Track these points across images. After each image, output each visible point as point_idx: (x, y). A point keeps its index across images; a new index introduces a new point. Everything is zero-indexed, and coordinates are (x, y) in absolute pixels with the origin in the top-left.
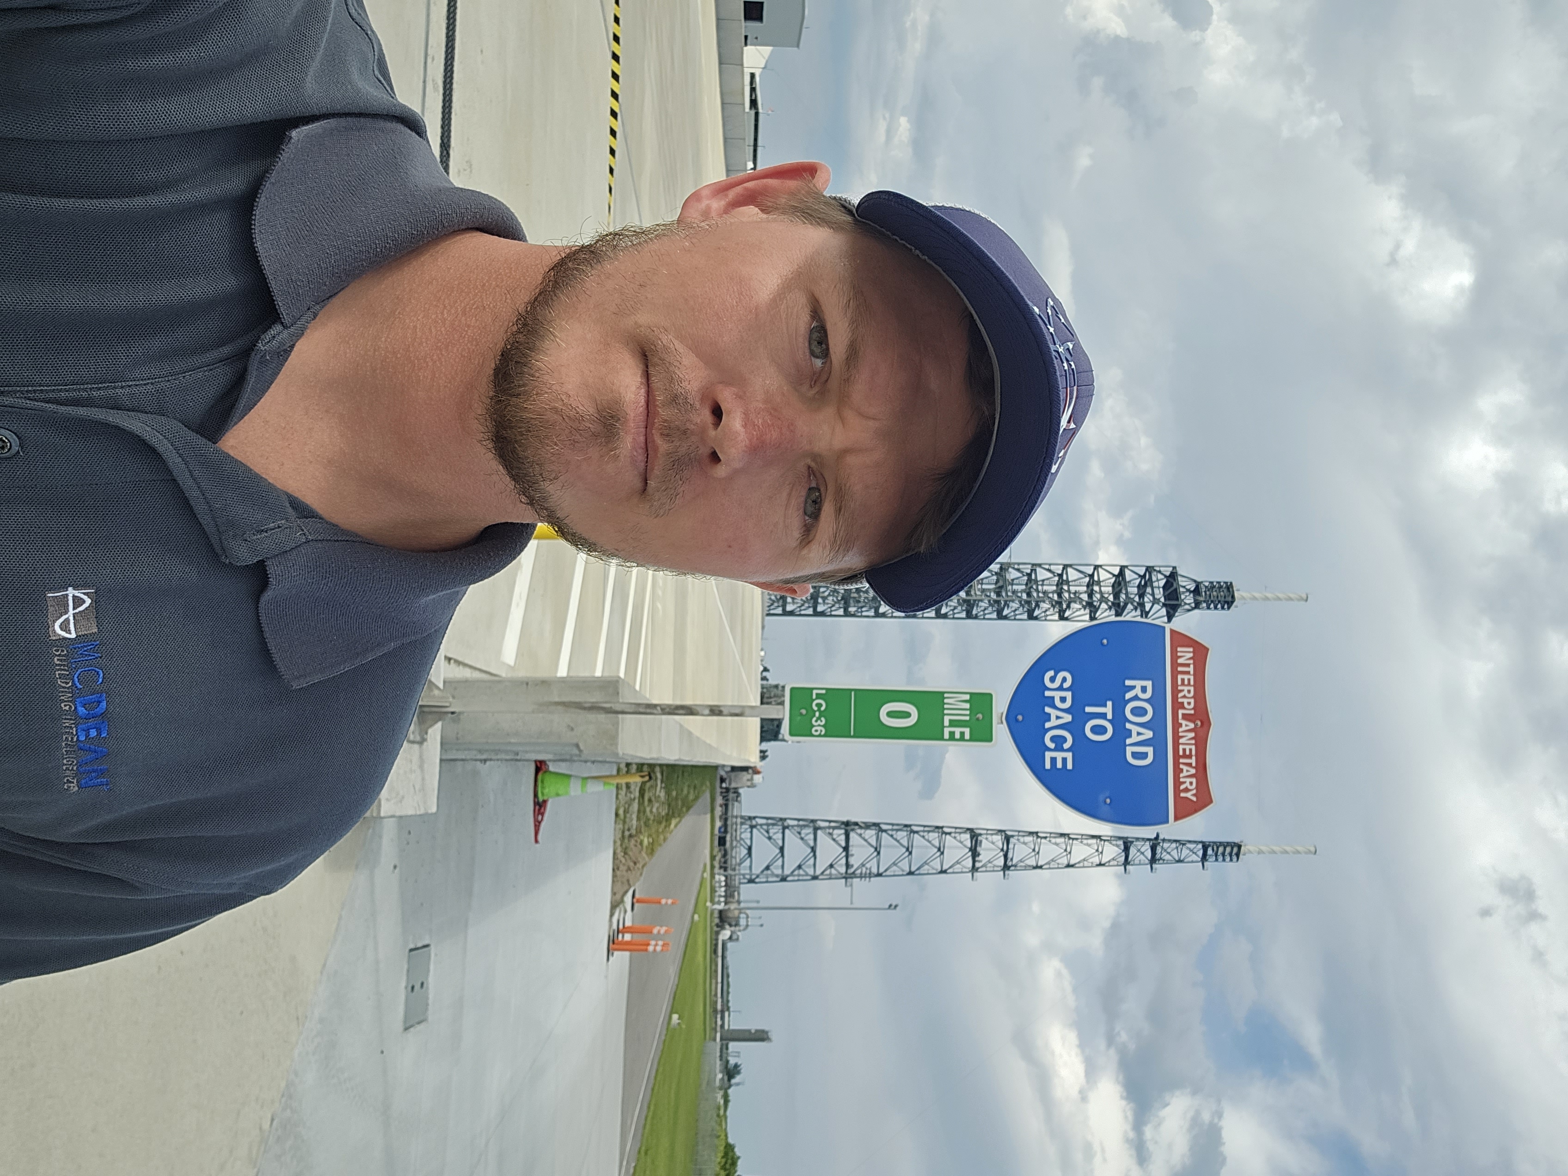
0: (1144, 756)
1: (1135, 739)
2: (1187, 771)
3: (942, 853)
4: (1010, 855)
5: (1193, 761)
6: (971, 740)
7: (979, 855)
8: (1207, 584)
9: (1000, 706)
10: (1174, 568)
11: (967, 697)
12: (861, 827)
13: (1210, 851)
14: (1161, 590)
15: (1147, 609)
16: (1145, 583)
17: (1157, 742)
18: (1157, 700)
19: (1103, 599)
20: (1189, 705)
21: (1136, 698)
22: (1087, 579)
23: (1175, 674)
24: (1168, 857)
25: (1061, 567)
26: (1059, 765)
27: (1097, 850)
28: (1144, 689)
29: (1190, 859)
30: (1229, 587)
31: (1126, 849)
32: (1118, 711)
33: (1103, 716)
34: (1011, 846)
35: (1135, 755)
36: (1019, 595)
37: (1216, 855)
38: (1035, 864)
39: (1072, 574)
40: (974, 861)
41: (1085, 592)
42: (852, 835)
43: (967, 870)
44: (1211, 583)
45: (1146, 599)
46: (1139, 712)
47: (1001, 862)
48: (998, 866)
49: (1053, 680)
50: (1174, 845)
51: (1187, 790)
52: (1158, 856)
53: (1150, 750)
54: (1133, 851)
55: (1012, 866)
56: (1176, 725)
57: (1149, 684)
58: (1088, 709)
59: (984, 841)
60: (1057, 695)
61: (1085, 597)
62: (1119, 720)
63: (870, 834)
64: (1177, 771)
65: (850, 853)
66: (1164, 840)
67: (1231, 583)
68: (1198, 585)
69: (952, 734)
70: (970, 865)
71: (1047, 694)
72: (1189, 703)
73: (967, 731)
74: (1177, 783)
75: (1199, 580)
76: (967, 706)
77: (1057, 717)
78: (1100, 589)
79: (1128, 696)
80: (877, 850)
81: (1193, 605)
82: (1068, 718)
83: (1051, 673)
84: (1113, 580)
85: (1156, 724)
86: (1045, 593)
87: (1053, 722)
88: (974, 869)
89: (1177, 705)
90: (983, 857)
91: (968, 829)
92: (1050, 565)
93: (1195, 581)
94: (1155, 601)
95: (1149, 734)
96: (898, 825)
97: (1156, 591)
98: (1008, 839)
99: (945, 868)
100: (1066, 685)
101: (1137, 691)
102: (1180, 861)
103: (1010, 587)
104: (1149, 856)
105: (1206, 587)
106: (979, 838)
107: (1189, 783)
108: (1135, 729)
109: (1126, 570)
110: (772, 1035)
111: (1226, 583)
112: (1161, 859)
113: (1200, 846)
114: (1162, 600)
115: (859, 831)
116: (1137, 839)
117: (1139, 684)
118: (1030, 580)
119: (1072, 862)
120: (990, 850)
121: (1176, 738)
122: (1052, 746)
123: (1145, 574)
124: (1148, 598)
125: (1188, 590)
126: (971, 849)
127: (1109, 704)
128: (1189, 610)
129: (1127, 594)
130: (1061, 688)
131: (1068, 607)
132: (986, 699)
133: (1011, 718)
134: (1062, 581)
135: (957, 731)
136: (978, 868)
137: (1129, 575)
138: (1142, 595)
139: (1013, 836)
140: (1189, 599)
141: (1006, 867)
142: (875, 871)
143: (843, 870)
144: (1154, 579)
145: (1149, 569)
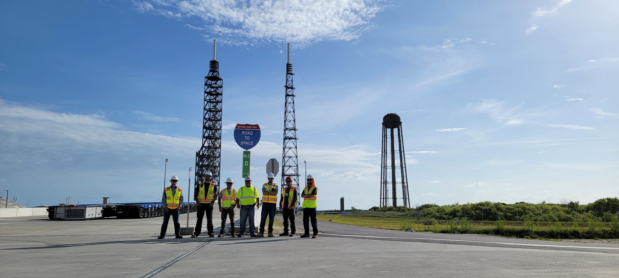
0: (252, 133)
1: (249, 134)
2: (254, 127)
3: (291, 148)
4: (291, 128)
5: (252, 127)
6: (250, 154)
7: (291, 137)
8: (210, 68)
9: (245, 150)
10: (205, 77)
11: (244, 155)
12: (284, 171)
13: (289, 72)
14: (212, 82)
15: (218, 86)
16: (210, 86)
17: (250, 131)
18: (245, 131)
19: (215, 99)
20: (245, 127)
21: (244, 133)
22: (209, 103)
23: (241, 128)
24: (291, 84)
25: (205, 111)
26: (253, 143)
27: (289, 104)
28: (243, 132)
29: (291, 78)
30: (212, 62)
31: (289, 96)
32: (246, 135)
33: (247, 138)
34: (289, 128)
35: (252, 134)
36: (213, 123)
37: (290, 71)
38: (293, 122)
39: (207, 107)
40: (293, 139)
41: (213, 104)
42: (286, 174)
43: (296, 140)
44: (210, 67)
45: (215, 86)
46: (246, 133)
47: (293, 131)
48: (294, 132)
49: (242, 144)
50: (288, 82)
51: (256, 128)
52: (291, 87)
53: (251, 132)
54: (289, 94)
55: (294, 128)
56: (248, 128)
57: (242, 132)
58: (246, 139)
59: (287, 136)
60: (244, 143)
61: (214, 104)
62: (247, 135)
63: (286, 169)
64: (254, 129)
65: (291, 174)
66: (286, 85)
67: (210, 61)
68: (210, 71)
69: (249, 157)
70: (294, 140)
71: (244, 144)
72: (244, 142)
73: (249, 155)
74: (255, 129)
75: (209, 70)
76: (245, 155)
77: (247, 143)
78: (212, 99)
79: (244, 134)
80: (290, 166)
81: (217, 73)
82: (247, 142)
83: (241, 144)
84: (209, 96)
85: (248, 131)
86: (213, 116)
87: (247, 144)
88: (295, 139)
89: (245, 128)
90: (292, 136)
91: (284, 140)
92: (204, 114)
93: (209, 72)
94: (216, 83)
95: (249, 132)
96: (283, 161)
97: (212, 83)
98: (286, 129)
99: (295, 147)
100: (243, 142)
101: (243, 133)
102: (292, 81)
103: (211, 126)
104: (291, 89)
105: (211, 68)
106: (286, 137)
107: (255, 127)
108: (248, 134)
109: (206, 91)
110: (342, 197)
111: (210, 63)
112: (292, 86)
113: (288, 75)
114: (215, 81)
115: (285, 172)
116: (286, 92)
117: (242, 133)
118: (209, 120)
119: (293, 111)
120: (290, 134)
121: (249, 128)
122: (250, 144)
123: (207, 86)
124: (215, 85)
125: (213, 74)
126: (290, 140)
127: (245, 137)
128: (219, 74)
129: (213, 92)
130: (243, 143)
131: (217, 109)
132: (244, 152)
133: (247, 149)
134: (210, 110)
135: (249, 156)
136: (295, 137)
137: (208, 91)
138: (214, 87)
139: (286, 127)
140: (215, 74)
141: (295, 130)
142: (296, 167)
143: (296, 177)
144: (209, 83)
145: (206, 84)
